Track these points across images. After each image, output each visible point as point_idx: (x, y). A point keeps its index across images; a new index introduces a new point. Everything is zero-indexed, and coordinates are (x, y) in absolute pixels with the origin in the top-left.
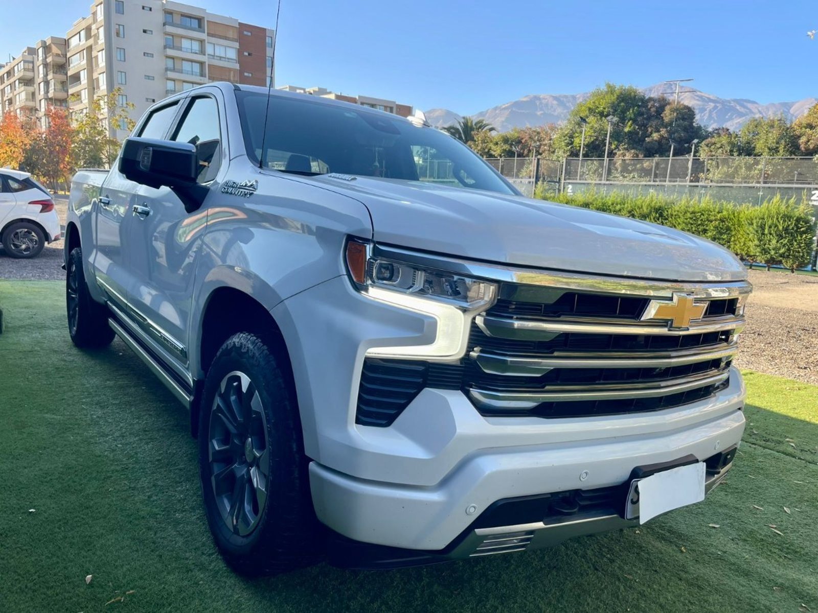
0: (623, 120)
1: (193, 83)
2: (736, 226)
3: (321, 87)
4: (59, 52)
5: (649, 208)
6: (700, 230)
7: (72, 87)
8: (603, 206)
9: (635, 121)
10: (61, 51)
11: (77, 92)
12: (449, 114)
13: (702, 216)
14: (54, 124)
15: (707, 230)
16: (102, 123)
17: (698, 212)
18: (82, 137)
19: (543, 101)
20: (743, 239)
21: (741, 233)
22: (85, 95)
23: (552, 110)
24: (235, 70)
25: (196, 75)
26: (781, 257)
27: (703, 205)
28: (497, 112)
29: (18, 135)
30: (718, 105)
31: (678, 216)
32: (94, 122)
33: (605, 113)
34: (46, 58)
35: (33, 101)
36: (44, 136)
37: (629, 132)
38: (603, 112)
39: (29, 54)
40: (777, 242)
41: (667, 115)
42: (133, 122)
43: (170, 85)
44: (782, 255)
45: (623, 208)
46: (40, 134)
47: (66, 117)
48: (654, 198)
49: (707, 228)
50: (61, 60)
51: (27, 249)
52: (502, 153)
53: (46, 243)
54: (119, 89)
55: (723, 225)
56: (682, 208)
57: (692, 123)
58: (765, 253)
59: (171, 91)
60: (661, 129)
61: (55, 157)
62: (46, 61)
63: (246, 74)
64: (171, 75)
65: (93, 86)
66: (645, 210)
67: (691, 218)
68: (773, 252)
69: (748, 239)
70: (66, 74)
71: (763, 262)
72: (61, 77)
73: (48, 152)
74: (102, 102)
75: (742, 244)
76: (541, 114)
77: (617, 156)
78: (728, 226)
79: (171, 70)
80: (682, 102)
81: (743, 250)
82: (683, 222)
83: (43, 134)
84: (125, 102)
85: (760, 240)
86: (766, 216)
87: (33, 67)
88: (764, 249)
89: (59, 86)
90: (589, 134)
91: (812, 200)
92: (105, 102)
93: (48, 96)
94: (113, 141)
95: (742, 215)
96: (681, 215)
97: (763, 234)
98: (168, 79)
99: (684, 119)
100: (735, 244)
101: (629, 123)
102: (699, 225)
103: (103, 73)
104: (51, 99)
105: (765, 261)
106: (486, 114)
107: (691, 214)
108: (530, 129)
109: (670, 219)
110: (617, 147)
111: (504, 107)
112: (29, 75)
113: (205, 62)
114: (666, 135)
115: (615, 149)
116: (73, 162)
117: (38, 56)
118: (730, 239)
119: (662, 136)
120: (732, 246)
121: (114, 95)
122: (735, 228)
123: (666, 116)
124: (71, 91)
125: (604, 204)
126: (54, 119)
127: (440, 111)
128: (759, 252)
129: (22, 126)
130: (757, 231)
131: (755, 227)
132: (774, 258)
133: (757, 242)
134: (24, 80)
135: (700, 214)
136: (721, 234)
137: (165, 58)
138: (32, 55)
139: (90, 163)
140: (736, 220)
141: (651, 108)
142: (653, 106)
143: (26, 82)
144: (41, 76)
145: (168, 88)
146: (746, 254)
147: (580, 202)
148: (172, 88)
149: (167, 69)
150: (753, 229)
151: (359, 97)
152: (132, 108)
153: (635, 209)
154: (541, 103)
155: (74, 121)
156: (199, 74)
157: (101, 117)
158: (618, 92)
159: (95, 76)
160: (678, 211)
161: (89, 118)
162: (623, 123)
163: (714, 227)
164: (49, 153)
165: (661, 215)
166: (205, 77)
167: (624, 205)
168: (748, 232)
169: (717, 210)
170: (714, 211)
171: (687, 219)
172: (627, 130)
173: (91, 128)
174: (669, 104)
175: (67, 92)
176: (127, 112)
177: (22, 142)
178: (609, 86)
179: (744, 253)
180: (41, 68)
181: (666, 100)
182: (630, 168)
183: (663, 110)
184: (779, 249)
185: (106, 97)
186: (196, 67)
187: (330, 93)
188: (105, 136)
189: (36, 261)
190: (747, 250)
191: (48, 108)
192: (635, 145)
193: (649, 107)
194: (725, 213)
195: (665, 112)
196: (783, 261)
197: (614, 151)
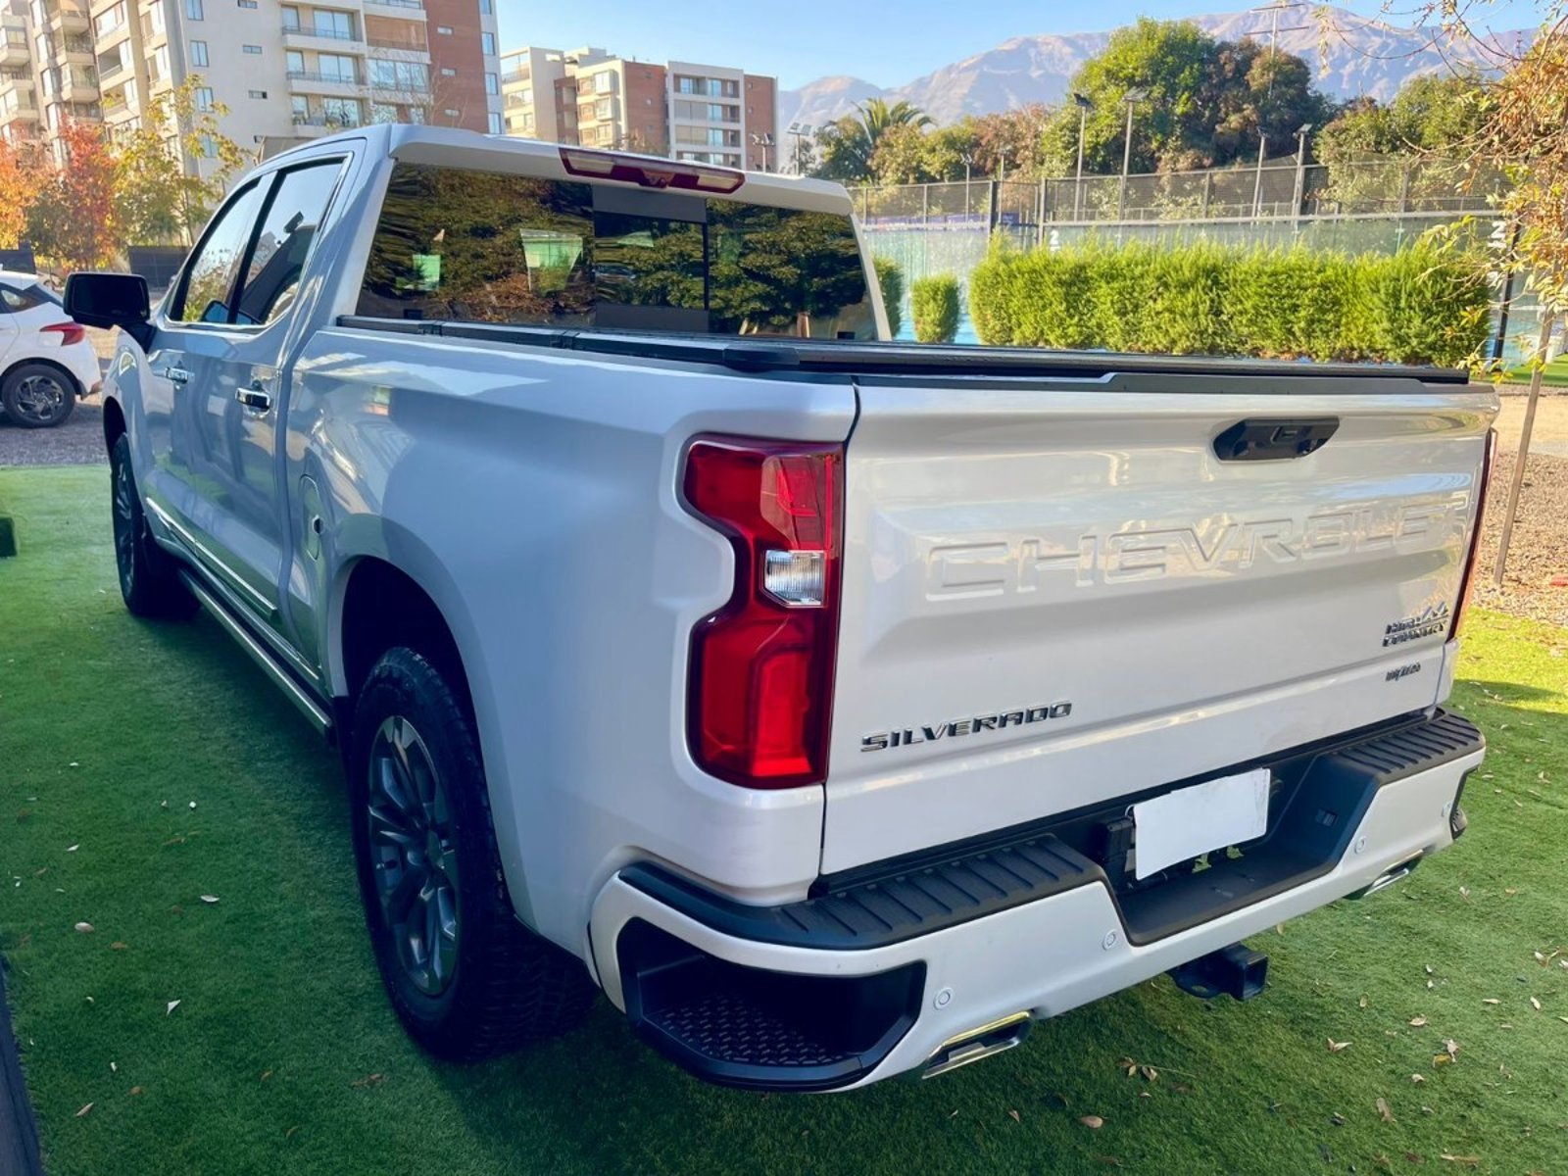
0: (1172, 90)
1: (337, 54)
2: (1351, 296)
3: (593, 46)
4: (76, 8)
5: (1195, 269)
6: (1286, 306)
7: (105, 78)
8: (1112, 268)
9: (1195, 90)
10: (78, 5)
11: (118, 86)
12: (857, 86)
13: (1289, 281)
14: (79, 155)
15: (1298, 306)
16: (169, 146)
17: (1282, 273)
18: (133, 178)
19: (1044, 49)
20: (1362, 321)
21: (1359, 308)
22: (131, 92)
23: (1062, 65)
24: (417, 24)
25: (343, 38)
26: (1430, 348)
27: (1292, 259)
28: (952, 76)
29: (11, 181)
30: (1390, 41)
31: (1245, 282)
32: (152, 148)
33: (1137, 79)
34: (49, 20)
35: (33, 108)
36: (61, 179)
37: (1185, 114)
38: (1133, 76)
39: (14, 13)
40: (1423, 321)
41: (1256, 76)
42: (227, 142)
43: (294, 61)
44: (1432, 347)
45: (1147, 272)
46: (52, 176)
47: (100, 138)
48: (1203, 249)
49: (1298, 302)
50: (80, 24)
51: (46, 412)
52: (944, 167)
53: (78, 398)
54: (195, 78)
55: (1326, 296)
56: (1254, 267)
57: (1304, 91)
58: (1402, 343)
59: (298, 73)
60: (1245, 106)
61: (85, 218)
62: (51, 28)
63: (441, 30)
64: (293, 40)
65: (146, 75)
66: (1187, 274)
67: (1269, 285)
68: (1414, 342)
69: (1371, 319)
70: (93, 52)
71: (1400, 361)
72: (85, 58)
73: (71, 211)
74: (165, 106)
75: (1361, 329)
76: (1041, 76)
77: (1163, 163)
78: (1335, 296)
79: (292, 32)
80: (1285, 50)
81: (1363, 340)
82: (1256, 293)
83: (58, 175)
84: (209, 102)
85: (1392, 320)
86: (1402, 274)
87: (26, 39)
88: (1398, 337)
89: (81, 77)
90: (1108, 121)
91: (1492, 240)
92: (171, 106)
93: (61, 98)
94: (191, 182)
95: (1360, 275)
96: (1251, 281)
97: (1397, 308)
98: (289, 50)
99: (1289, 83)
100: (1349, 330)
101: (1184, 97)
102: (1284, 297)
103: (163, 46)
104: (67, 103)
105: (1402, 358)
106: (930, 82)
107: (1270, 276)
108: (997, 117)
109: (1232, 289)
110: (1163, 145)
111: (965, 65)
112: (20, 55)
113: (358, 11)
114: (1254, 117)
115: (1159, 149)
116: (120, 227)
117: (33, 17)
118: (1339, 321)
119: (1246, 119)
120: (1343, 334)
121: (187, 89)
122: (1348, 300)
123: (1254, 80)
124: (105, 86)
125: (1112, 266)
126: (76, 144)
127: (839, 81)
128: (1391, 343)
129: (17, 162)
130: (1386, 304)
131: (1383, 296)
132: (1417, 352)
133: (1386, 325)
134: (10, 66)
135: (1284, 276)
136: (1324, 313)
137: (279, 7)
138: (20, 15)
139: (153, 227)
140: (1349, 286)
141: (1225, 63)
142: (1230, 59)
143: (14, 70)
144: (44, 56)
145: (292, 69)
146: (1369, 347)
147: (1069, 263)
148: (299, 67)
149: (285, 31)
150: (1380, 299)
151: (670, 63)
152: (222, 114)
153: (1169, 273)
154: (1039, 54)
155: (115, 146)
156: (348, 36)
157: (164, 135)
158: (1160, 35)
159: (148, 52)
160: (1246, 273)
161: (144, 138)
162: (1173, 97)
163: (1312, 300)
164: (74, 214)
165: (1216, 282)
166: (361, 40)
167: (1149, 265)
168: (1370, 305)
169: (1315, 269)
170: (1311, 269)
171: (1261, 287)
172: (1179, 110)
173: (148, 157)
174: (1259, 54)
175: (97, 87)
176: (215, 122)
177: (20, 193)
178: (1144, 24)
179: (1364, 346)
180: (42, 41)
181: (1254, 47)
182: (1187, 186)
183: (1249, 67)
184: (1427, 335)
185: (172, 95)
186: (342, 23)
187: (613, 58)
188: (177, 172)
189: (64, 430)
190: (1370, 340)
191: (65, 123)
192: (1196, 141)
193: (1222, 62)
194: (1330, 272)
195: (1253, 71)
196: (1434, 357)
197: (1157, 155)
